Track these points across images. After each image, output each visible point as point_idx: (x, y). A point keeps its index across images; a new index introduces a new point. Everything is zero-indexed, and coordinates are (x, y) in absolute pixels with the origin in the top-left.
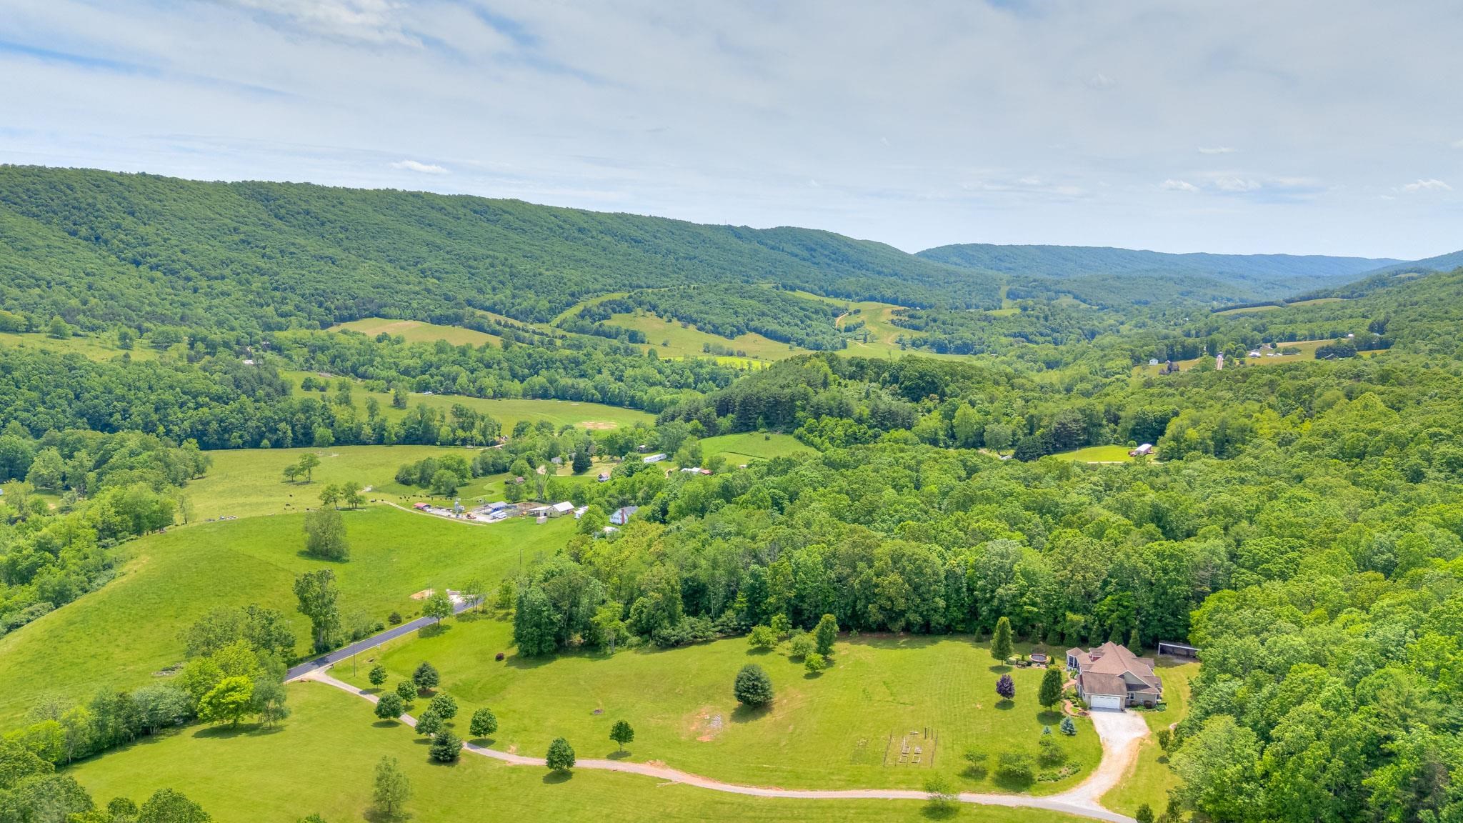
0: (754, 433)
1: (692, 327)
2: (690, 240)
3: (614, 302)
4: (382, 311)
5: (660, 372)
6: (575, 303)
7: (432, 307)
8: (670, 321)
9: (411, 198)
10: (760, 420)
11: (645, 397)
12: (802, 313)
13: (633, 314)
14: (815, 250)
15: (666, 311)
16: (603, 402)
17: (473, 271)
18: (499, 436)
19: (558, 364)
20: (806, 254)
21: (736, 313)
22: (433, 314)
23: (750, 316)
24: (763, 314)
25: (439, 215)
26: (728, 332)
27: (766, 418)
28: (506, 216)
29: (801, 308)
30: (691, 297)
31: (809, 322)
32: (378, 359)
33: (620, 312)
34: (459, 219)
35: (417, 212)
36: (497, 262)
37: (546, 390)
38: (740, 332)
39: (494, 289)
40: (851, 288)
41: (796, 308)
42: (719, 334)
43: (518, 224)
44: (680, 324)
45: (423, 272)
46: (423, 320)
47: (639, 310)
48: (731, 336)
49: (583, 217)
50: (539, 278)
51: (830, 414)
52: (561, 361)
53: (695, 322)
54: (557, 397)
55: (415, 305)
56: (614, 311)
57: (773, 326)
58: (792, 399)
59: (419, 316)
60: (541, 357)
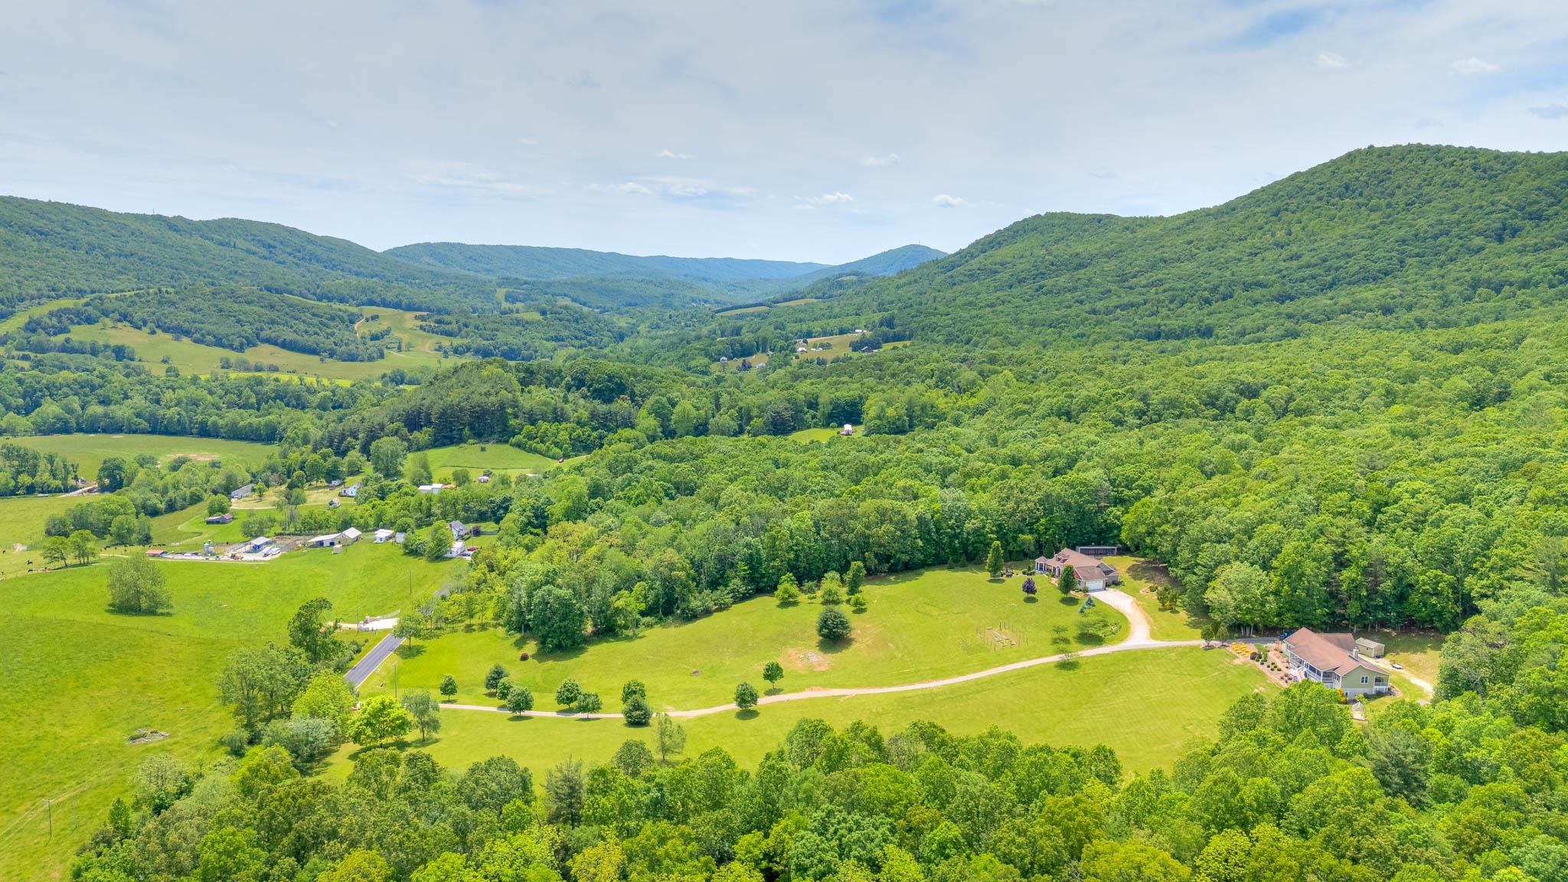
0: (462, 445)
1: (185, 339)
3: (67, 311)
5: (211, 393)
8: (153, 333)
10: (467, 431)
11: (221, 422)
12: (316, 320)
13: (98, 326)
15: (145, 323)
16: (153, 432)
18: (76, 478)
19: (65, 389)
20: (264, 251)
21: (239, 321)
23: (258, 325)
24: (273, 322)
26: (236, 344)
27: (472, 429)
29: (314, 315)
30: (173, 303)
31: (329, 331)
33: (79, 324)
37: (66, 422)
38: (251, 343)
40: (344, 291)
41: (308, 315)
42: (223, 346)
44: (168, 336)
47: (108, 322)
48: (241, 349)
51: (544, 418)
52: (68, 386)
53: (187, 333)
54: (80, 430)
56: (73, 323)
57: (290, 336)
58: (502, 407)
60: (38, 383)
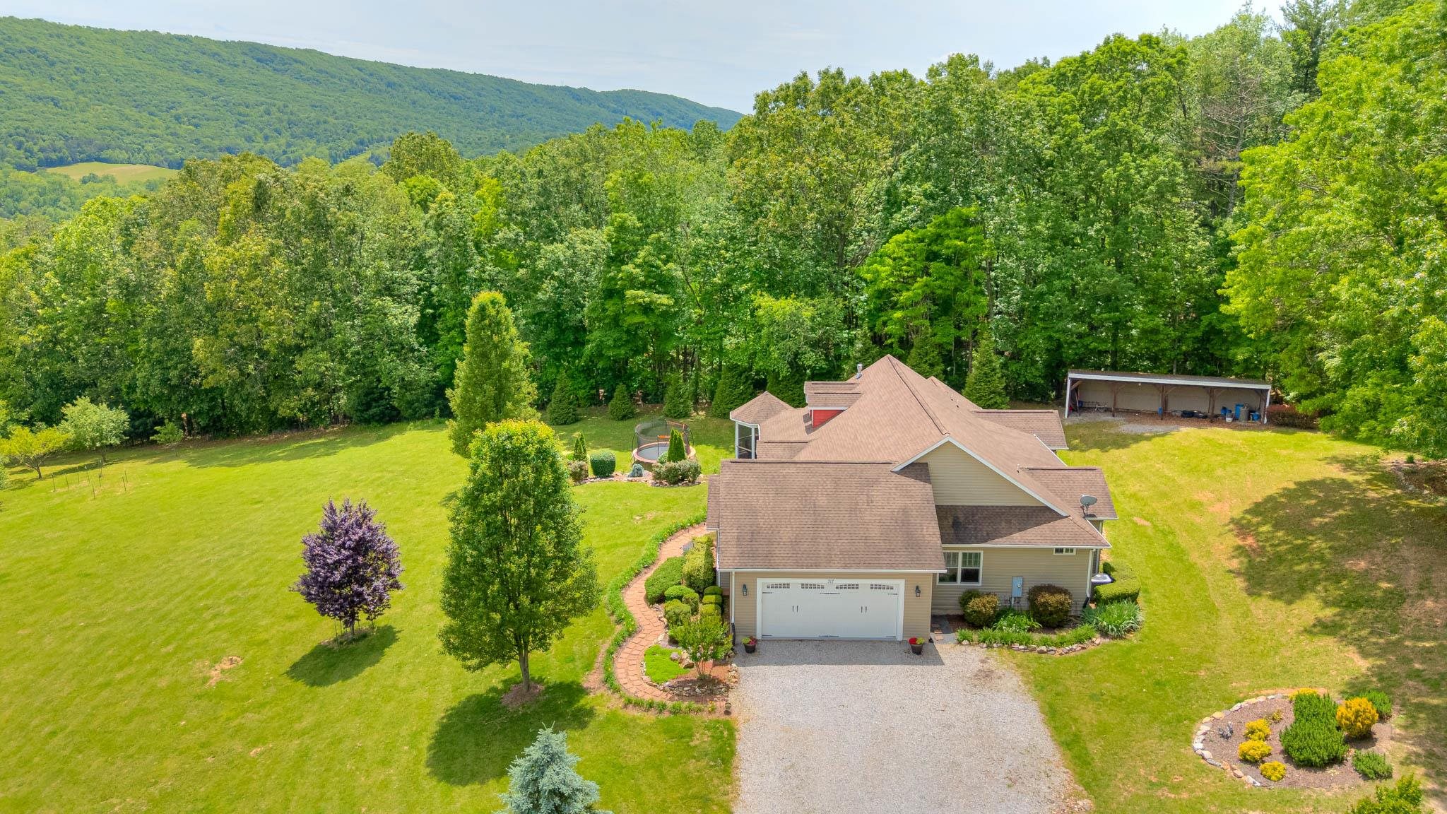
2: (520, 98)
4: (104, 154)
6: (361, 151)
7: (170, 150)
9: (176, 42)
14: (661, 115)
17: (242, 119)
22: (171, 158)
25: (212, 62)
28: (296, 65)
32: (65, 199)
34: (236, 66)
35: (182, 56)
36: (274, 109)
39: (266, 138)
43: (311, 74)
45: (177, 118)
46: (157, 165)
49: (394, 71)
50: (323, 126)
55: (149, 147)
59: (153, 158)
